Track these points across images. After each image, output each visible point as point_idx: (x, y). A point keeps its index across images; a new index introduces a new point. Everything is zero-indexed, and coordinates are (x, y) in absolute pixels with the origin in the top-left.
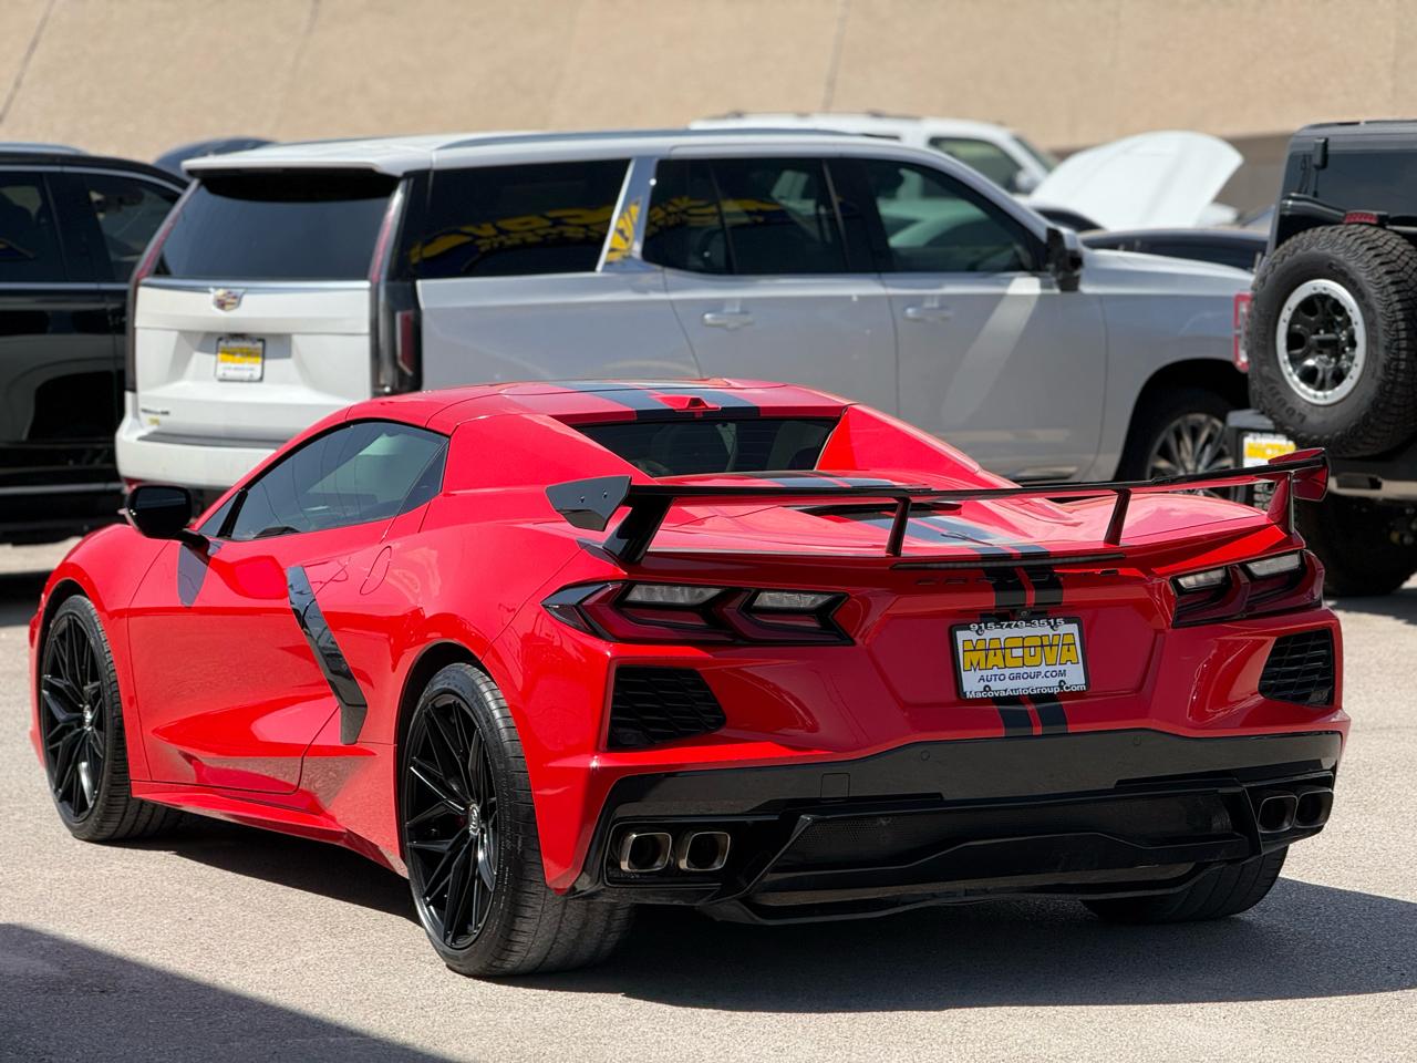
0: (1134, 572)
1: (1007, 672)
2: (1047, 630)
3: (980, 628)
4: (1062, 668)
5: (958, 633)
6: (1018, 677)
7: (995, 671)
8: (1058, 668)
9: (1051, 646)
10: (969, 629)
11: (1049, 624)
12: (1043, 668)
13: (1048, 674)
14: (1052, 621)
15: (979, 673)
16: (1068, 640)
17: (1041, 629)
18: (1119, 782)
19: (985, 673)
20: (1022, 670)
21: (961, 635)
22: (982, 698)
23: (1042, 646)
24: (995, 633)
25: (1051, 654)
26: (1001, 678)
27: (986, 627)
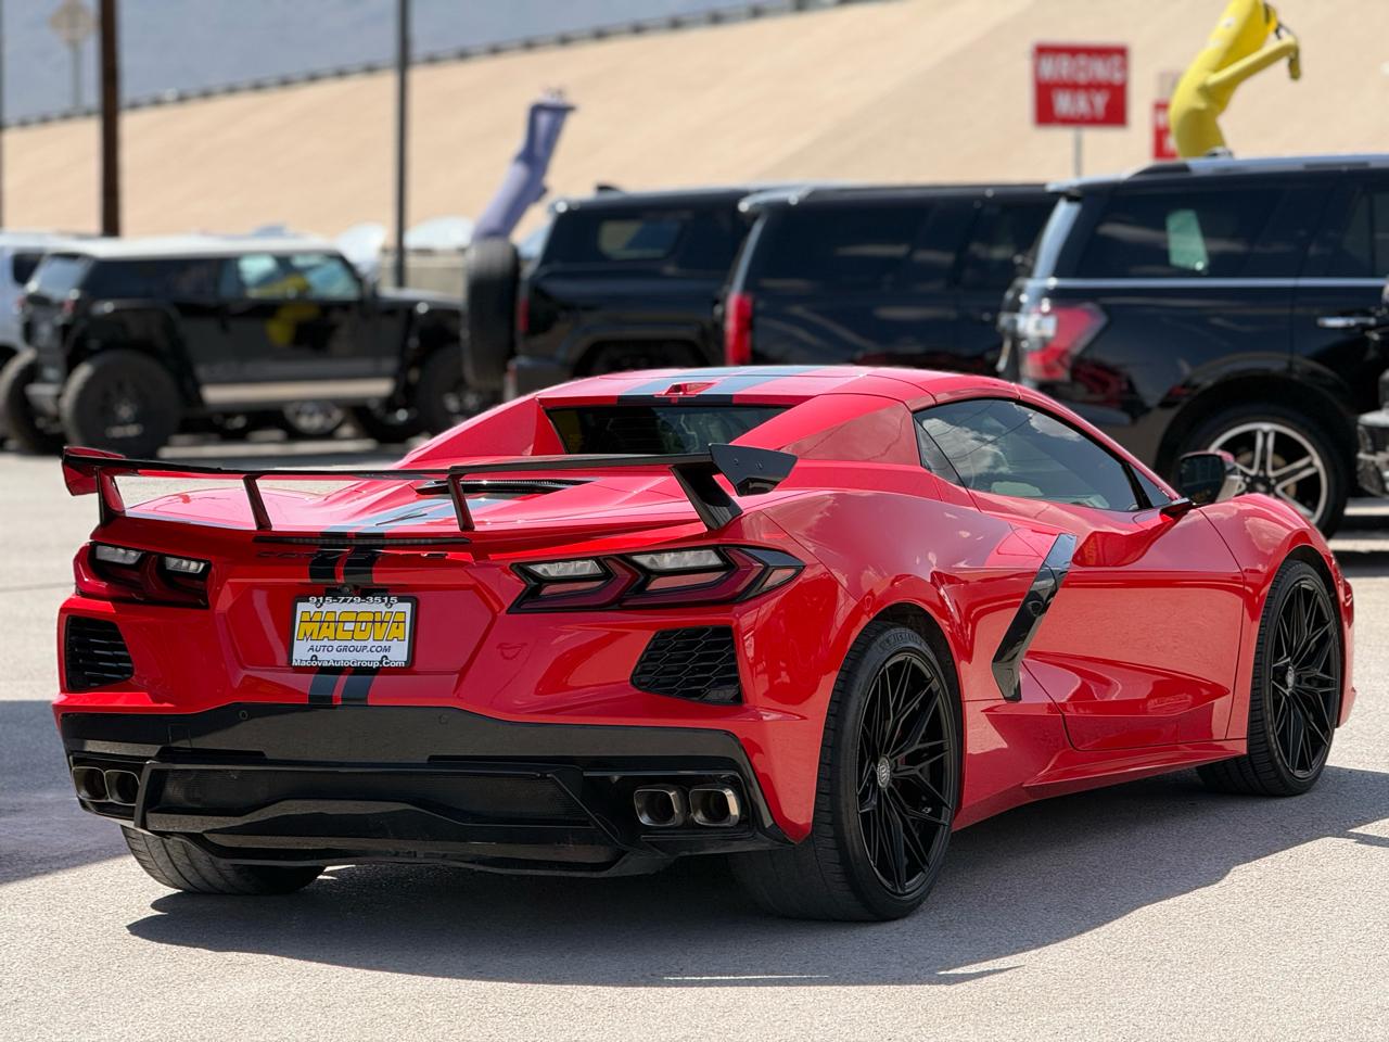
0: (467, 557)
1: (336, 644)
2: (382, 607)
3: (318, 601)
4: (388, 644)
5: (299, 604)
6: (345, 649)
7: (326, 642)
8: (384, 644)
9: (382, 622)
10: (308, 601)
11: (383, 601)
12: (370, 643)
13: (374, 649)
14: (386, 599)
15: (310, 643)
16: (400, 618)
17: (375, 606)
18: (432, 758)
19: (315, 643)
20: (349, 644)
21: (301, 607)
22: (306, 667)
23: (374, 622)
24: (332, 607)
25: (380, 630)
26: (329, 649)
27: (324, 601)
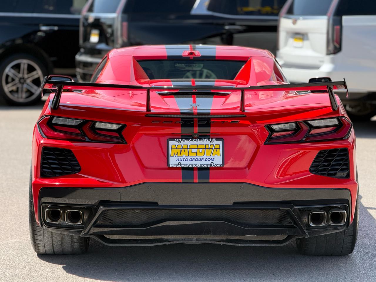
0: (247, 122)
1: (189, 158)
2: (208, 143)
3: (179, 140)
4: (213, 157)
5: (170, 142)
6: (194, 160)
7: (184, 157)
8: (211, 157)
9: (209, 149)
10: (175, 141)
11: (209, 140)
12: (205, 157)
13: (207, 160)
14: (211, 139)
15: (177, 158)
16: (217, 147)
17: (205, 142)
18: (234, 203)
19: (179, 158)
20: (195, 158)
21: (171, 143)
22: (177, 167)
23: (205, 149)
24: (185, 143)
25: (209, 152)
26: (186, 160)
27: (182, 140)
